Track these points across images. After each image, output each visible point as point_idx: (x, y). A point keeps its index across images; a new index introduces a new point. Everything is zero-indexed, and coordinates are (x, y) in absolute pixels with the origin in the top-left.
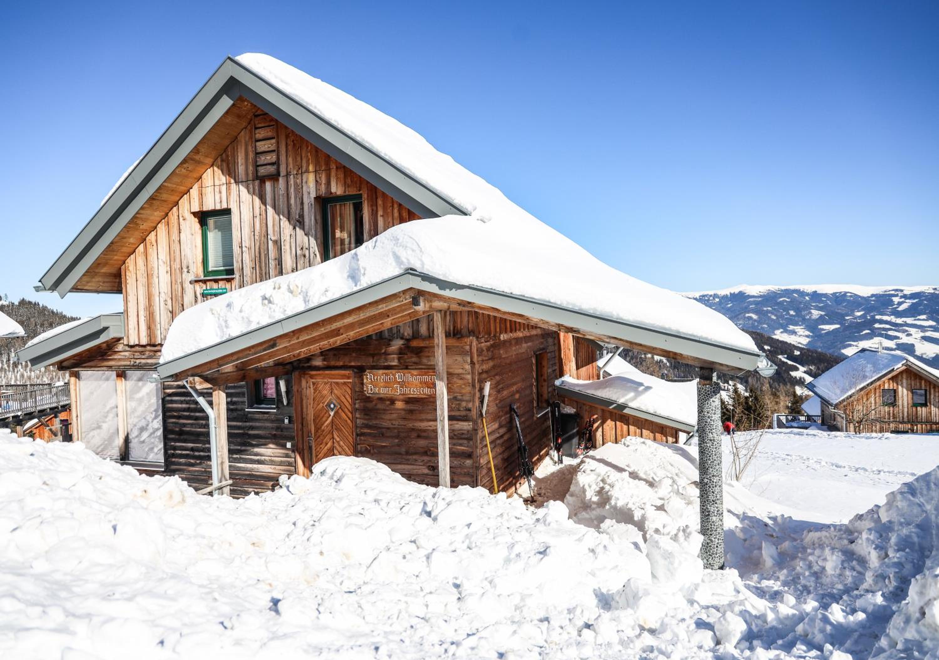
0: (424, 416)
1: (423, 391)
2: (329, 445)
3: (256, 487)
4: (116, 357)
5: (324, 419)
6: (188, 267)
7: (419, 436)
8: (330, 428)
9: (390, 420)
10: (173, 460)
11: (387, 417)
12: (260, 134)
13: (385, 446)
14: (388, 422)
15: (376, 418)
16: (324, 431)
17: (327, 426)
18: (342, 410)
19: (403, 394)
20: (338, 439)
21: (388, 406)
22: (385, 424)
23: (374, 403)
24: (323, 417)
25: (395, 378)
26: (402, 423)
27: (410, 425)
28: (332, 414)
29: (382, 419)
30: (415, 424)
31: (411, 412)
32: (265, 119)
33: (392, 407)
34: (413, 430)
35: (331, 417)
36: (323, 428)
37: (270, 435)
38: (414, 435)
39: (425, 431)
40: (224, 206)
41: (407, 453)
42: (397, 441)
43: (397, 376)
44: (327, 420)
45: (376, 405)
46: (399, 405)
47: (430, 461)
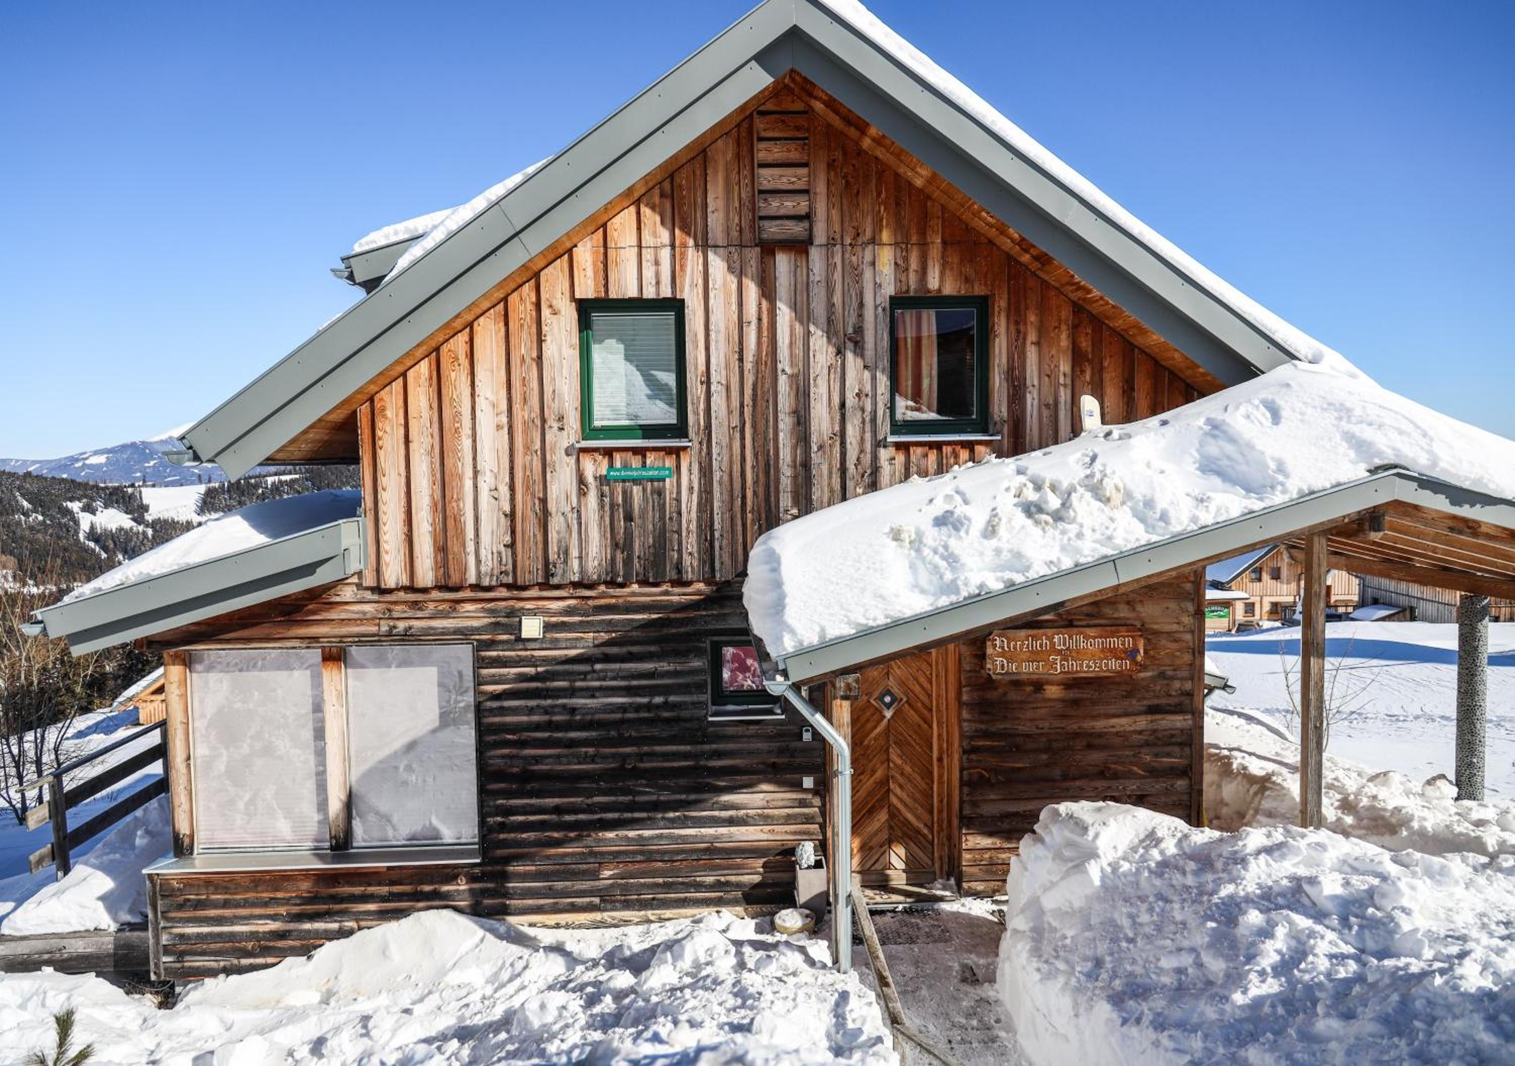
0: (1101, 709)
1: (1106, 665)
2: (879, 774)
3: (726, 872)
4: (333, 615)
5: (869, 726)
6: (561, 419)
7: (1090, 747)
8: (882, 742)
9: (1032, 720)
10: (502, 836)
11: (1029, 714)
12: (763, 153)
13: (1019, 769)
14: (1028, 724)
15: (1005, 718)
16: (868, 747)
17: (875, 739)
18: (910, 705)
19: (1068, 672)
20: (899, 761)
21: (1030, 695)
22: (1023, 728)
23: (1000, 690)
24: (868, 720)
25: (1053, 644)
26: (1057, 723)
27: (1073, 726)
28: (888, 714)
29: (1018, 718)
30: (1082, 724)
31: (1075, 703)
32: (783, 121)
33: (1038, 695)
34: (1076, 735)
35: (885, 721)
36: (866, 742)
37: (760, 766)
38: (1080, 744)
39: (1100, 735)
40: (666, 292)
41: (1065, 777)
42: (1044, 757)
43: (1056, 640)
44: (875, 727)
45: (1005, 694)
46: (1053, 691)
47: (1109, 787)
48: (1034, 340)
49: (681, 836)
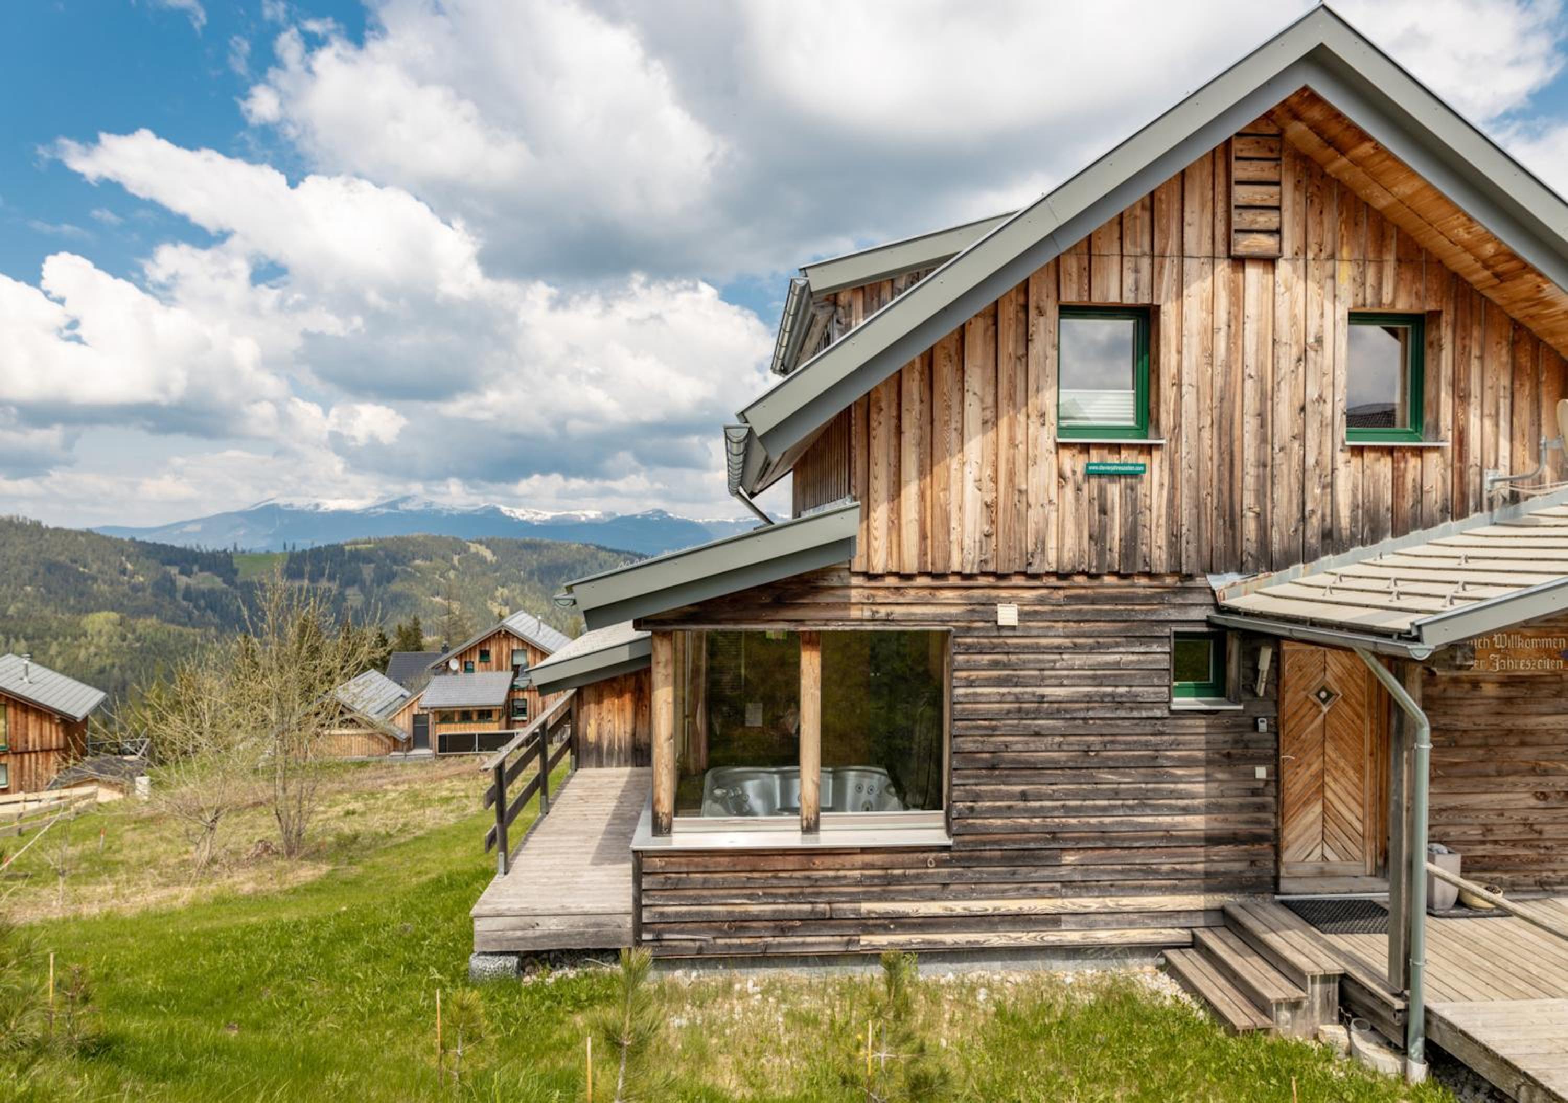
0: (1534, 708)
1: (1542, 665)
2: (1315, 767)
3: (1181, 860)
5: (1307, 719)
7: (1523, 744)
8: (1319, 737)
9: (1469, 716)
10: (970, 821)
11: (1467, 711)
12: (1240, 171)
13: (1457, 764)
14: (1466, 720)
15: (1445, 714)
16: (1304, 741)
17: (1312, 733)
18: (1345, 701)
19: (1506, 671)
20: (1334, 756)
21: (1467, 692)
22: (1463, 724)
23: (1441, 687)
24: (1304, 716)
25: (1493, 643)
26: (1493, 720)
27: (1508, 723)
28: (1325, 709)
29: (1457, 715)
30: (1517, 723)
31: (1509, 700)
32: (1258, 143)
33: (1477, 693)
34: (1510, 732)
35: (1322, 715)
36: (1303, 736)
38: (1513, 740)
39: (1532, 733)
40: (1145, 300)
41: (1500, 774)
42: (1480, 752)
43: (1495, 639)
44: (1312, 722)
45: (1445, 690)
46: (1489, 690)
47: (1540, 784)
48: (1478, 354)
49: (1140, 824)
